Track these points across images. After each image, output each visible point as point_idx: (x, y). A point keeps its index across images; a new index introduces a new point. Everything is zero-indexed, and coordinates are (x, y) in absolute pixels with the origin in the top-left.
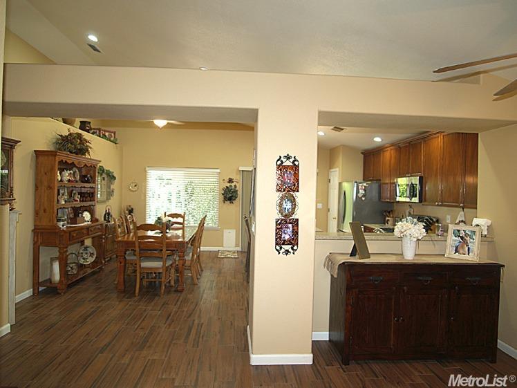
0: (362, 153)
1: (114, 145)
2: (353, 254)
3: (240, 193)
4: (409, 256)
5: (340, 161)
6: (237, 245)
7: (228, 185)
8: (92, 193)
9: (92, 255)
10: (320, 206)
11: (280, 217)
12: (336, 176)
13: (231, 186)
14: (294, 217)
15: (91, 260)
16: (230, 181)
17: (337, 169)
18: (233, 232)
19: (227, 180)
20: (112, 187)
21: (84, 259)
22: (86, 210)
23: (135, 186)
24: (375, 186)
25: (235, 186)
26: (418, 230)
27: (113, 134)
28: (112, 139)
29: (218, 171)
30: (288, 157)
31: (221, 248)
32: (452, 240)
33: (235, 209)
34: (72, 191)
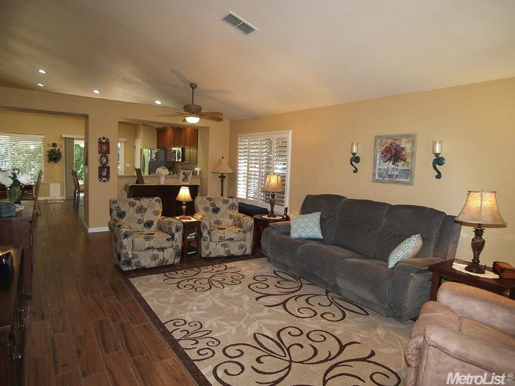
0: (156, 130)
2: (137, 183)
3: (63, 155)
4: (162, 182)
5: (141, 134)
6: (62, 195)
7: (52, 148)
10: (128, 165)
11: (100, 165)
12: (139, 144)
13: (55, 149)
14: (108, 165)
16: (54, 145)
17: (139, 140)
18: (58, 186)
19: (51, 143)
24: (163, 152)
25: (59, 149)
26: (166, 172)
29: (43, 137)
30: (104, 138)
31: (48, 198)
32: (182, 176)
33: (59, 167)
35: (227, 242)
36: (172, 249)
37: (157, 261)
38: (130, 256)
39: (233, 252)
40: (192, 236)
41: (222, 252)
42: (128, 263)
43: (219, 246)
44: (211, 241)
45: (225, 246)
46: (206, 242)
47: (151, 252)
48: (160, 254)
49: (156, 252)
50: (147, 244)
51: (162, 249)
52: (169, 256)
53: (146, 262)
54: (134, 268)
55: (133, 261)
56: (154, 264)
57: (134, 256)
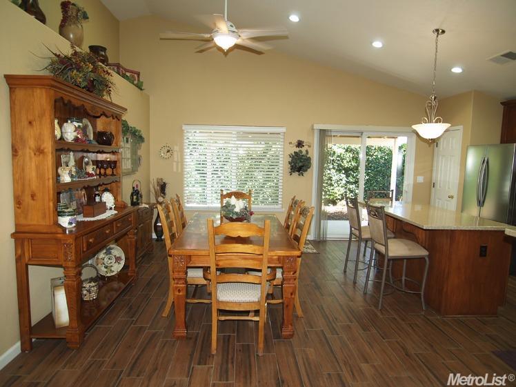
0: (502, 104)
1: (139, 90)
3: (313, 160)
5: (468, 114)
7: (297, 150)
8: (115, 162)
9: (118, 259)
10: (421, 180)
12: (454, 138)
13: (301, 151)
15: (117, 268)
16: (300, 144)
19: (295, 142)
20: (140, 153)
21: (106, 267)
22: (106, 190)
23: (168, 151)
25: (307, 151)
27: (136, 76)
28: (136, 82)
29: (283, 130)
33: (305, 182)
34: (83, 158)
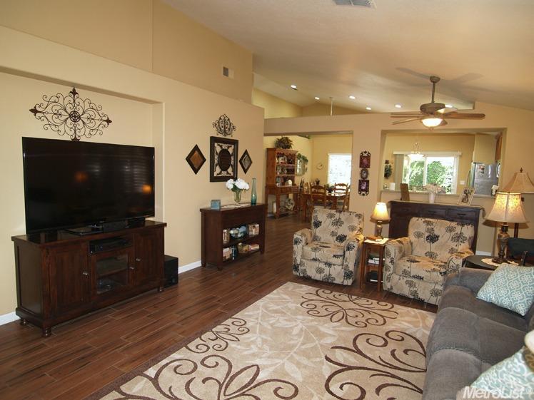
1: (308, 140)
3: (394, 171)
7: (385, 165)
8: (294, 170)
9: (292, 204)
10: (462, 183)
11: (361, 179)
13: (387, 166)
14: (367, 179)
16: (387, 162)
20: (306, 166)
21: (288, 205)
22: (290, 179)
23: (321, 166)
25: (390, 166)
30: (366, 152)
34: (283, 168)
35: (415, 280)
36: (341, 267)
37: (323, 275)
38: (298, 262)
39: (421, 296)
40: (375, 261)
41: (406, 291)
42: (296, 268)
43: (403, 281)
44: (394, 272)
45: (411, 284)
46: (388, 273)
47: (316, 264)
48: (327, 269)
49: (322, 265)
50: (313, 255)
51: (329, 265)
52: (337, 273)
53: (312, 273)
54: (301, 275)
55: (300, 268)
56: (318, 277)
57: (302, 264)
